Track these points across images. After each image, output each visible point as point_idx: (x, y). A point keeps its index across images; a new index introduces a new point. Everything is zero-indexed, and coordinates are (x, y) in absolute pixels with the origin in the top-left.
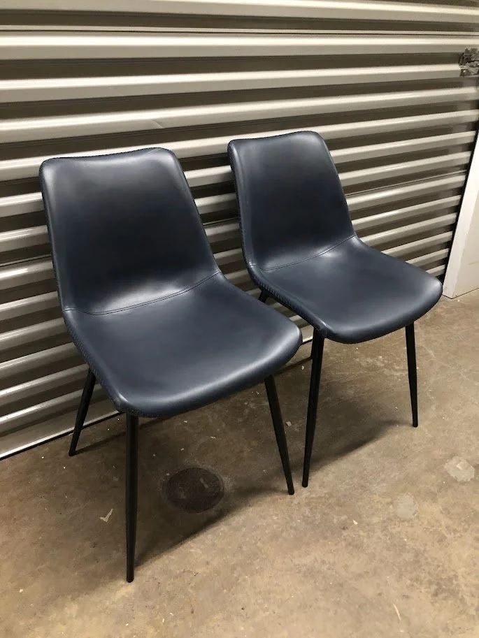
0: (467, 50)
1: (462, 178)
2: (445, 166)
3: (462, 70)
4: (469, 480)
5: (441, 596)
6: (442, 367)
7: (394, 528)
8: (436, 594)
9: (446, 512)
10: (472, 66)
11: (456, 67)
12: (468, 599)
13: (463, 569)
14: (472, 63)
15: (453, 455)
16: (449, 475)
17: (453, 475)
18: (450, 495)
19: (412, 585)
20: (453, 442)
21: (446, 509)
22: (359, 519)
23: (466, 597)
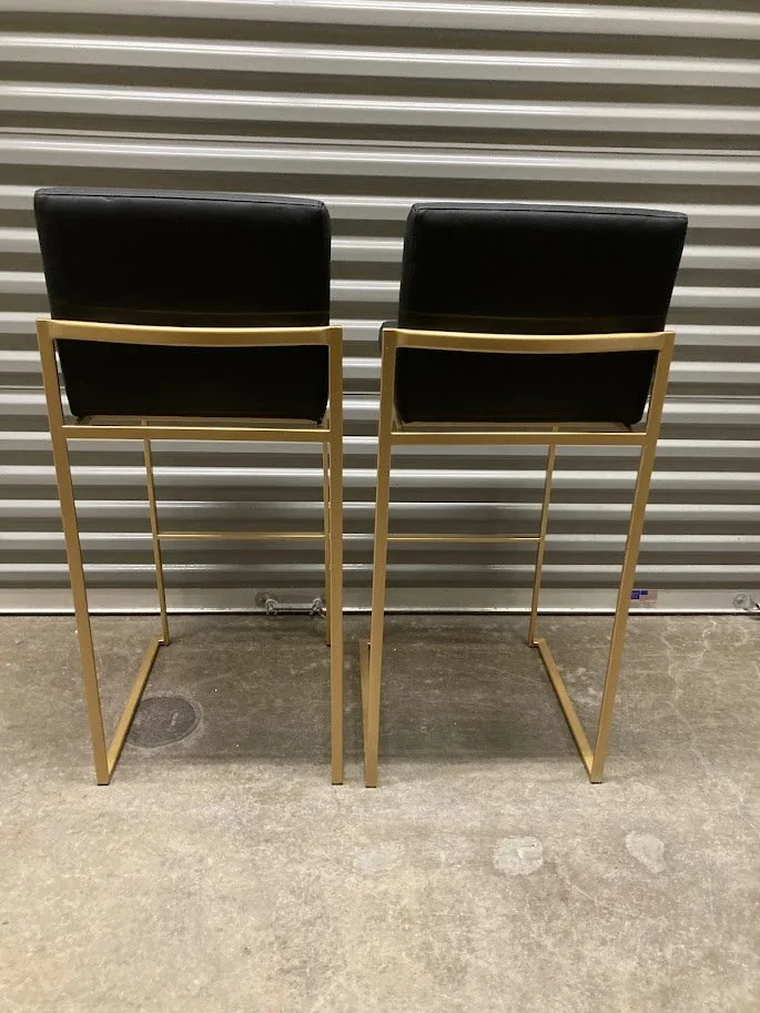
4: (515, 874)
5: (291, 978)
7: (330, 874)
8: (286, 971)
9: (426, 892)
12: (320, 1002)
13: (360, 968)
15: (529, 834)
16: (492, 853)
17: (496, 857)
18: (460, 876)
19: (271, 944)
20: (555, 818)
21: (432, 889)
22: (300, 841)
23: (321, 998)
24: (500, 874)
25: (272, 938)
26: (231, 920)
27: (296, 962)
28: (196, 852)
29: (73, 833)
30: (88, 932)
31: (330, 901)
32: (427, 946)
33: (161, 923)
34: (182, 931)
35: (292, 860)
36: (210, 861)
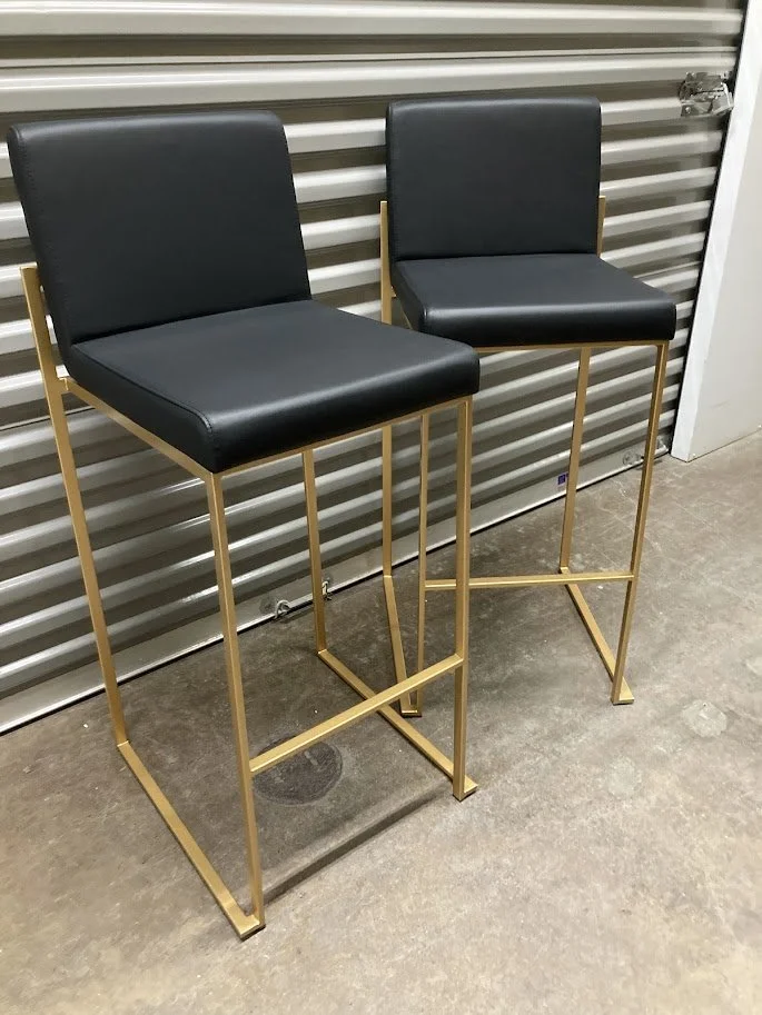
0: (689, 75)
1: (693, 274)
2: (664, 256)
3: (684, 107)
4: (719, 734)
5: (680, 909)
6: (673, 567)
7: (606, 812)
8: (671, 907)
9: (684, 782)
10: (700, 101)
11: (674, 103)
12: (720, 911)
13: (713, 867)
14: (699, 97)
15: (693, 698)
16: (687, 727)
17: (694, 728)
18: (689, 757)
19: (635, 894)
20: (693, 678)
21: (684, 778)
22: (551, 800)
23: (717, 908)
24: (711, 739)
25: (630, 890)
26: (584, 898)
27: (668, 895)
28: (486, 862)
29: (354, 918)
30: (484, 990)
31: (633, 833)
32: (732, 822)
33: (534, 940)
34: (557, 932)
35: (567, 819)
36: (506, 861)
